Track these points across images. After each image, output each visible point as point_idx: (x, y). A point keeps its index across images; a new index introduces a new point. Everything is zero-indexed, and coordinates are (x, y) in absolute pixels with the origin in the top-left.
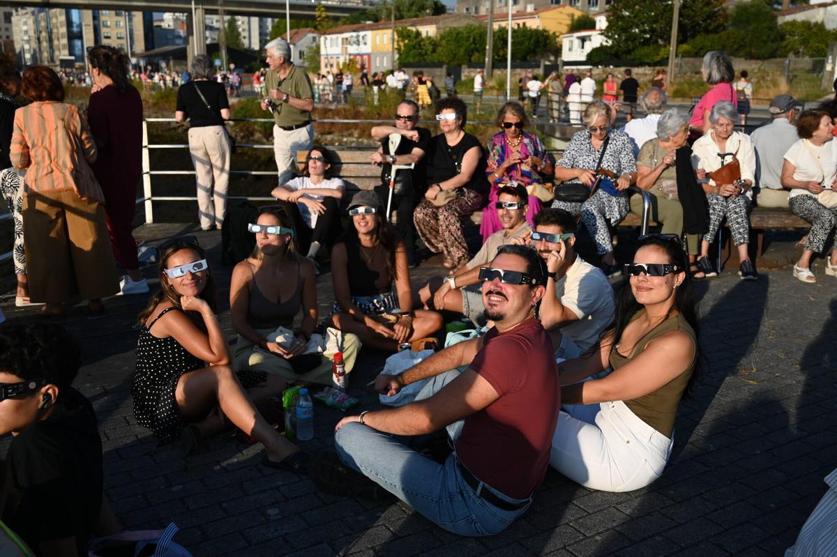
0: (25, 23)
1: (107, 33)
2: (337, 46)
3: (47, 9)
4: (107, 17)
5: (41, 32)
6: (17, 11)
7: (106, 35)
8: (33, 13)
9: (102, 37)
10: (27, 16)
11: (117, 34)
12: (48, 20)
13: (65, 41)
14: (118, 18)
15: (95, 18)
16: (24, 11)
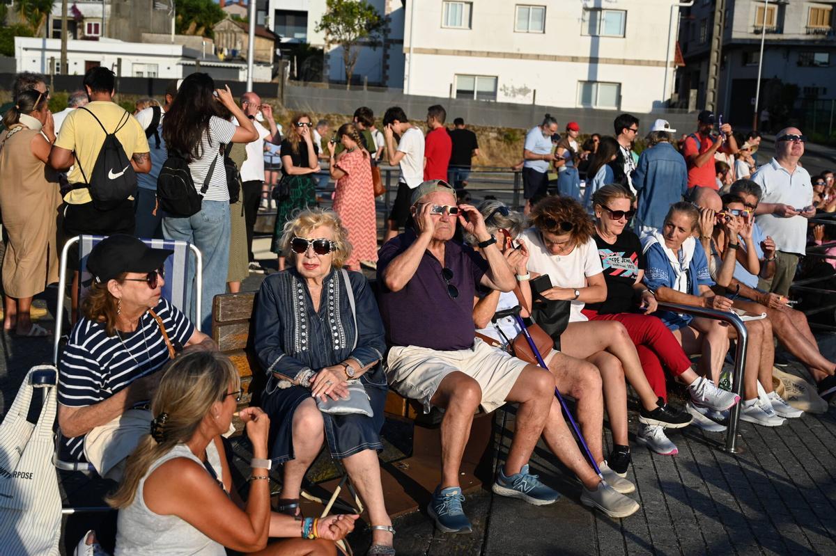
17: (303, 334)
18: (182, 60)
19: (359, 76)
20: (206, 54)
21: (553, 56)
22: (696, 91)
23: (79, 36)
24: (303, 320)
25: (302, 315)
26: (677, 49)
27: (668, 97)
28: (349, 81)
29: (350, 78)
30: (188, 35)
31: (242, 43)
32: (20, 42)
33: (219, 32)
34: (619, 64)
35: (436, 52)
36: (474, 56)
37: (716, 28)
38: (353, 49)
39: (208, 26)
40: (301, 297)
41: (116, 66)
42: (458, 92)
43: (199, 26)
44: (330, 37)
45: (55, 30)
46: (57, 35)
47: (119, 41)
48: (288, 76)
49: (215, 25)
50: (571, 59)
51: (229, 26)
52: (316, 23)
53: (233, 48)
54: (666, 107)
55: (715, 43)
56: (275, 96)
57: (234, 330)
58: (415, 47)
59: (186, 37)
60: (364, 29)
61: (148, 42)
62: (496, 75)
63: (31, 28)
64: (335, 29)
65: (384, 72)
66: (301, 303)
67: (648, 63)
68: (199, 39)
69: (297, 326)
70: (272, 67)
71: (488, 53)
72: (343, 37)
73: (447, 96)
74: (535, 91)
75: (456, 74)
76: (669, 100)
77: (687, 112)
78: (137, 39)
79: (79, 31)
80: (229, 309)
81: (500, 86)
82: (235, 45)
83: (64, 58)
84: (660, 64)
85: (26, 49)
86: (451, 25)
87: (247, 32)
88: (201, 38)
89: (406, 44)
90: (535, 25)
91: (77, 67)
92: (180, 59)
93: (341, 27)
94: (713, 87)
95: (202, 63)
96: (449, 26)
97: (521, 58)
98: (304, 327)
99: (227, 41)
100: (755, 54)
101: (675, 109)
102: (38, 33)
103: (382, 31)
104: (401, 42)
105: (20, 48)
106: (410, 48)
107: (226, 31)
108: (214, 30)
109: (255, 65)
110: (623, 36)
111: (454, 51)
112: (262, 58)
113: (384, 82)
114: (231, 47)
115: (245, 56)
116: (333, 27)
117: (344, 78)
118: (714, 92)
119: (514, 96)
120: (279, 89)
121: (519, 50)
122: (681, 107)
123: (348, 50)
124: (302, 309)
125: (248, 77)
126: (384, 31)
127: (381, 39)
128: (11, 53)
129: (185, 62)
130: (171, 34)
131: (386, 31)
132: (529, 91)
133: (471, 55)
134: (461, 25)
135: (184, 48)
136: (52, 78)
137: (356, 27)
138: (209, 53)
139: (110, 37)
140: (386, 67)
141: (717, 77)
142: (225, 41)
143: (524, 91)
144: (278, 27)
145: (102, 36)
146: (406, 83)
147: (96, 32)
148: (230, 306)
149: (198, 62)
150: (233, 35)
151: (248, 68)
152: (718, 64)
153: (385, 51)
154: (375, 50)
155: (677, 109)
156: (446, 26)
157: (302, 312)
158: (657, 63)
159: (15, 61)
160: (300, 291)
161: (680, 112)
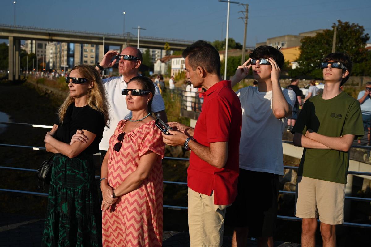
0: (52, 49)
1: (86, 55)
2: (179, 64)
3: (60, 43)
4: (87, 47)
5: (57, 53)
6: (49, 43)
7: (85, 56)
8: (55, 45)
9: (84, 56)
10: (53, 46)
11: (91, 56)
12: (60, 48)
13: (66, 58)
14: (92, 48)
15: (82, 47)
16: (52, 44)
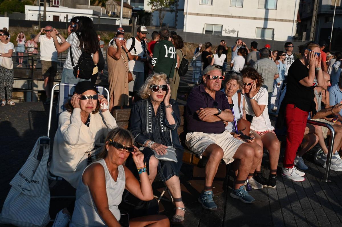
17: (150, 126)
18: (93, 16)
19: (165, 24)
20: (102, 14)
21: (246, 17)
22: (306, 32)
23: (51, 5)
24: (150, 120)
25: (150, 118)
26: (298, 15)
27: (294, 35)
28: (161, 26)
29: (161, 24)
30: (95, 6)
31: (117, 9)
32: (27, 7)
33: (108, 5)
34: (273, 21)
35: (197, 14)
36: (213, 16)
37: (315, 6)
38: (163, 12)
39: (103, 2)
40: (150, 111)
41: (66, 18)
42: (206, 31)
43: (99, 2)
44: (154, 8)
45: (41, 3)
46: (42, 5)
47: (67, 8)
48: (136, 23)
49: (106, 2)
50: (253, 18)
51: (112, 2)
52: (148, 1)
53: (113, 11)
54: (293, 39)
55: (315, 13)
56: (130, 32)
57: (122, 124)
58: (188, 12)
59: (94, 7)
60: (168, 5)
61: (79, 8)
62: (222, 24)
63: (31, 2)
64: (156, 4)
65: (175, 22)
66: (150, 113)
67: (286, 21)
68: (99, 7)
69: (147, 122)
70: (129, 19)
71: (219, 15)
72: (159, 8)
73: (201, 33)
74: (238, 31)
75: (205, 24)
76: (294, 36)
77: (301, 41)
78: (74, 7)
79: (51, 3)
80: (120, 115)
81: (223, 29)
82: (114, 10)
83: (45, 14)
84: (291, 21)
85: (29, 10)
86: (204, 3)
87: (120, 5)
88: (100, 7)
89: (185, 11)
90: (239, 4)
91: (50, 18)
92: (91, 15)
93: (158, 3)
94: (313, 31)
95: (101, 17)
96: (203, 4)
97: (233, 18)
98: (150, 122)
99: (111, 8)
100: (331, 18)
101: (296, 40)
102: (34, 4)
103: (175, 5)
104: (183, 10)
105: (27, 10)
106: (186, 13)
107: (110, 4)
108: (106, 4)
109: (123, 19)
110: (275, 9)
111: (205, 14)
112: (125, 16)
113: (175, 27)
114: (112, 11)
115: (118, 15)
116: (155, 3)
117: (159, 25)
118: (313, 33)
119: (229, 33)
120: (132, 29)
121: (232, 14)
122: (299, 39)
123: (161, 13)
124: (150, 116)
125: (120, 23)
126: (176, 5)
127: (175, 9)
128: (23, 12)
129: (94, 17)
130: (88, 5)
131: (177, 6)
132: (236, 31)
133: (212, 16)
134: (208, 3)
135: (94, 11)
136: (40, 22)
137: (164, 4)
138: (103, 13)
139: (63, 6)
140: (176, 20)
141: (315, 27)
142: (110, 8)
143: (234, 31)
144: (132, 3)
145: (60, 5)
146: (184, 27)
147: (58, 4)
148: (121, 114)
149: (99, 17)
150: (114, 6)
151: (120, 20)
152: (316, 22)
153: (176, 14)
154: (172, 13)
155: (298, 40)
156: (202, 4)
157: (150, 117)
158: (290, 21)
159: (25, 15)
160: (150, 108)
161: (299, 41)
